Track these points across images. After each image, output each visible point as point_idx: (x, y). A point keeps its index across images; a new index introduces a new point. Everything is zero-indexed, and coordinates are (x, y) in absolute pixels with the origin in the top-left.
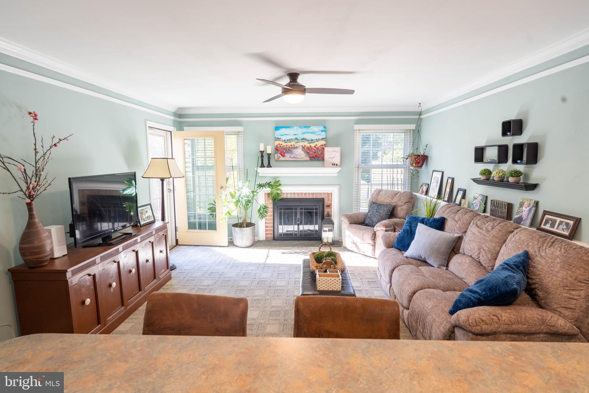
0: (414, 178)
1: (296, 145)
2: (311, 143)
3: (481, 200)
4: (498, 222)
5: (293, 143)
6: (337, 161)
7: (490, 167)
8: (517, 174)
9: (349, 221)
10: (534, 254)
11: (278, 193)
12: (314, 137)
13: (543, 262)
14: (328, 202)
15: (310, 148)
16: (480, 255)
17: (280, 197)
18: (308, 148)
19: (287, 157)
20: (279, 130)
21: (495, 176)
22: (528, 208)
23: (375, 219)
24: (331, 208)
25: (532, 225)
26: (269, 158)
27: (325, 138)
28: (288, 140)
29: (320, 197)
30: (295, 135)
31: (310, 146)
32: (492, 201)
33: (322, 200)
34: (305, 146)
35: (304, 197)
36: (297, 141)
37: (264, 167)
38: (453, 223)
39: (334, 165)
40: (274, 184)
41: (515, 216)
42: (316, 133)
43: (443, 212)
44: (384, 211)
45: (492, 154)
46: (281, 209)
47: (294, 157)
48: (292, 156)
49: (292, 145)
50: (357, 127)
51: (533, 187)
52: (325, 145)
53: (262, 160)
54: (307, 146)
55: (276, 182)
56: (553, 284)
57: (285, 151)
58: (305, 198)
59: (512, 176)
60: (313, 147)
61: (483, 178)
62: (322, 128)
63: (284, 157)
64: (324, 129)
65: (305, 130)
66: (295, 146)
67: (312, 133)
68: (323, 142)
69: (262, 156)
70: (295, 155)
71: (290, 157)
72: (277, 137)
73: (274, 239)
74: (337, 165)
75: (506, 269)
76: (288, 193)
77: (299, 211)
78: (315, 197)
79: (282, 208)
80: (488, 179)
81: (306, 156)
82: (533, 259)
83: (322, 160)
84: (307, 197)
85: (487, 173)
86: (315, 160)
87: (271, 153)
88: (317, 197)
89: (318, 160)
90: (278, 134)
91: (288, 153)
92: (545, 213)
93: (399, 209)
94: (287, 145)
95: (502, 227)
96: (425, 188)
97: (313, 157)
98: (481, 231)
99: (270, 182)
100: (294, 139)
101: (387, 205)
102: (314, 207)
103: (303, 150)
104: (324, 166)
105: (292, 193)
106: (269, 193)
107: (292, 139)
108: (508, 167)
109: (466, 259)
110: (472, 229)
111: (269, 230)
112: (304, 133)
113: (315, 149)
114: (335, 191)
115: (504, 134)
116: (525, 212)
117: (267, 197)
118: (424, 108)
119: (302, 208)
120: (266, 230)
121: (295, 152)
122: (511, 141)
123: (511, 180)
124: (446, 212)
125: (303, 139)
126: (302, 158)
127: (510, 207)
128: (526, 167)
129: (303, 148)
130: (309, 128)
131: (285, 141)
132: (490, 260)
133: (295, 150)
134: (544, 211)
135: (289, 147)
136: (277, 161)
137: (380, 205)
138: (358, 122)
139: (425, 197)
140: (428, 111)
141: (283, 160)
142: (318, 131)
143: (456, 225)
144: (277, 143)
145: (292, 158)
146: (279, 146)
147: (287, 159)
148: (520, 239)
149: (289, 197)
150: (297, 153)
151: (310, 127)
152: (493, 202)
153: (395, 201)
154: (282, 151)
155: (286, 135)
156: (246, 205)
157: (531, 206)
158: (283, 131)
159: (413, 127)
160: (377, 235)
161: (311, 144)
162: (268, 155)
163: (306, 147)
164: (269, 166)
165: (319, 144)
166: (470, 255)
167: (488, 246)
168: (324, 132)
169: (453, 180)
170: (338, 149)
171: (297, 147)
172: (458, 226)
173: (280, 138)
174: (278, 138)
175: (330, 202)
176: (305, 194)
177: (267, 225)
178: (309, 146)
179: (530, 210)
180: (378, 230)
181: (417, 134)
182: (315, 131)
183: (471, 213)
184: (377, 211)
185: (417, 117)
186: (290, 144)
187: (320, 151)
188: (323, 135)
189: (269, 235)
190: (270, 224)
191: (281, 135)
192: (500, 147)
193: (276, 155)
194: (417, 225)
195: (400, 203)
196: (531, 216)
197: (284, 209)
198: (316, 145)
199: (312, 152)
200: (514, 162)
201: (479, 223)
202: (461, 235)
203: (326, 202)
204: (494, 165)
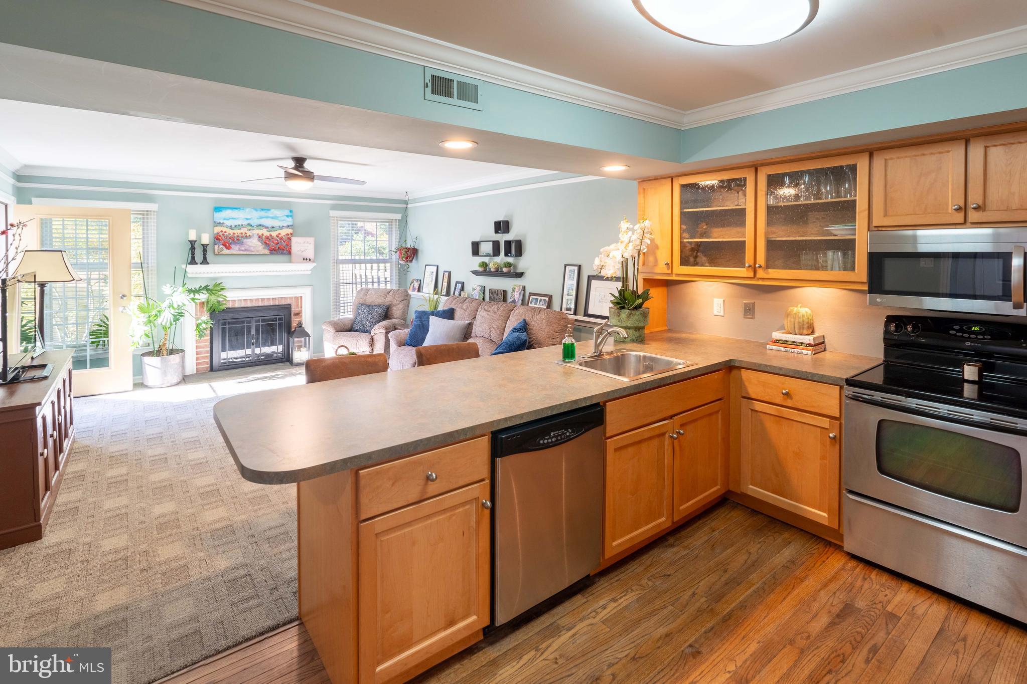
0: (403, 273)
1: (249, 233)
2: (271, 231)
3: (480, 290)
4: (501, 304)
5: (244, 230)
6: (310, 254)
7: (486, 260)
8: (508, 265)
9: (335, 328)
10: (529, 321)
11: (219, 302)
12: (276, 223)
13: (536, 324)
14: (297, 309)
15: (270, 238)
16: (491, 333)
17: (224, 307)
18: (267, 238)
19: (233, 249)
20: (221, 211)
21: (492, 267)
22: (518, 292)
23: (367, 324)
24: (301, 317)
25: (523, 304)
26: (205, 251)
27: (292, 226)
28: (236, 226)
29: (285, 303)
30: (247, 219)
31: (271, 235)
32: (490, 289)
33: (287, 308)
34: (263, 235)
35: (260, 304)
36: (250, 228)
37: (197, 264)
38: (462, 312)
39: (307, 259)
40: (215, 288)
41: (509, 300)
42: (279, 218)
43: (451, 304)
44: (377, 313)
45: (486, 248)
46: (225, 324)
47: (245, 250)
48: (243, 249)
49: (242, 234)
50: (333, 213)
51: (520, 275)
52: (291, 234)
53: (193, 254)
54: (265, 235)
55: (216, 285)
56: (543, 338)
57: (231, 241)
58: (263, 305)
59: (506, 267)
60: (275, 237)
61: (481, 269)
62: (287, 212)
63: (229, 249)
64: (291, 214)
65: (263, 213)
66: (248, 235)
67: (272, 218)
68: (289, 231)
69: (193, 249)
70: (247, 247)
71: (240, 250)
72: (218, 221)
73: (212, 369)
74: (310, 260)
75: (516, 332)
76: (235, 301)
77: (254, 324)
78: (277, 304)
79: (226, 322)
80: (485, 271)
81: (264, 248)
82: (530, 324)
83: (288, 254)
84: (266, 304)
85: (484, 265)
86: (277, 254)
87: (208, 243)
88: (280, 304)
89: (282, 254)
90: (220, 216)
91: (235, 243)
92: (531, 294)
93: (394, 308)
94: (234, 233)
95: (505, 307)
96: (416, 285)
97: (274, 250)
98: (489, 313)
99: (207, 286)
100: (246, 226)
101: (379, 306)
102: (278, 317)
103: (259, 241)
104: (290, 262)
105: (241, 300)
106: (204, 302)
107: (242, 225)
108: (501, 259)
109: (480, 339)
110: (481, 314)
111: (203, 357)
112: (261, 218)
113: (277, 238)
114: (306, 294)
115: (496, 232)
116: (517, 296)
117: (200, 308)
118: (411, 197)
119: (259, 320)
120: (197, 359)
121: (248, 243)
122: (502, 238)
123: (505, 270)
124: (453, 303)
125: (260, 225)
126: (258, 251)
127: (505, 293)
128: (514, 259)
129: (259, 237)
130: (269, 212)
131: (231, 227)
132: (499, 335)
133: (247, 240)
134: (530, 293)
135: (238, 236)
136: (219, 254)
137: (370, 306)
138: (335, 207)
139: (419, 293)
140: (415, 201)
141: (228, 253)
142: (281, 216)
143: (465, 313)
144: (217, 229)
145: (242, 250)
146: (221, 234)
147: (235, 252)
148: (519, 313)
149: (237, 305)
150: (250, 244)
151: (269, 210)
152: (491, 291)
153: (388, 300)
154: (226, 241)
155: (233, 218)
156: (174, 321)
157: (521, 290)
158: (227, 213)
159: (399, 216)
160: (375, 339)
161: (271, 233)
162: (203, 247)
163: (264, 237)
164: (205, 261)
165: (283, 232)
166: (482, 336)
167: (497, 324)
168: (291, 218)
169: (450, 273)
170: (311, 240)
171: (250, 236)
172: (467, 314)
173: (223, 223)
174: (220, 223)
175: (299, 309)
176: (263, 300)
177: (198, 350)
178: (269, 235)
179: (520, 294)
180: (375, 334)
181: (403, 224)
182: (277, 215)
183: (477, 301)
184: (369, 314)
185: (404, 206)
186: (239, 231)
187: (284, 242)
188: (289, 221)
189: (204, 365)
190: (203, 348)
191: (225, 219)
192: (493, 242)
193: (216, 247)
194: (429, 318)
195: (395, 302)
196: (521, 298)
197: (229, 323)
198: (279, 234)
199: (273, 242)
200: (506, 255)
201: (486, 307)
202: (471, 321)
203: (294, 310)
204: (489, 257)
